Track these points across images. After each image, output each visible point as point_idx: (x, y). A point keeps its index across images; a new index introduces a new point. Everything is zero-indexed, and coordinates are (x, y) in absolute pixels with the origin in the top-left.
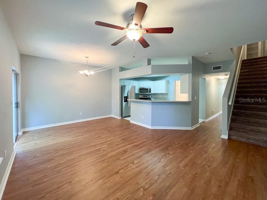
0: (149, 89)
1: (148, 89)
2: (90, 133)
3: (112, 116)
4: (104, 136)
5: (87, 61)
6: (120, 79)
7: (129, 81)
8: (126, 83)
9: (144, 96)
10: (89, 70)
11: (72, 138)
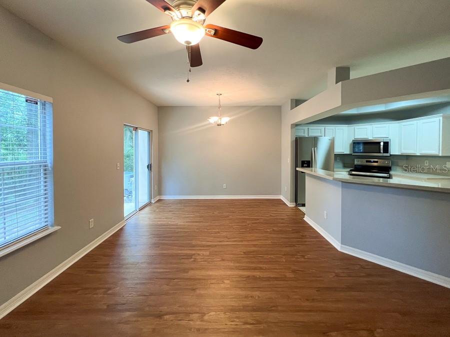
0: (382, 144)
1: (380, 143)
2: (214, 222)
3: (282, 197)
4: (225, 234)
5: (219, 101)
6: (292, 125)
7: (322, 127)
8: (314, 131)
9: (367, 161)
10: (221, 115)
11: (187, 222)
